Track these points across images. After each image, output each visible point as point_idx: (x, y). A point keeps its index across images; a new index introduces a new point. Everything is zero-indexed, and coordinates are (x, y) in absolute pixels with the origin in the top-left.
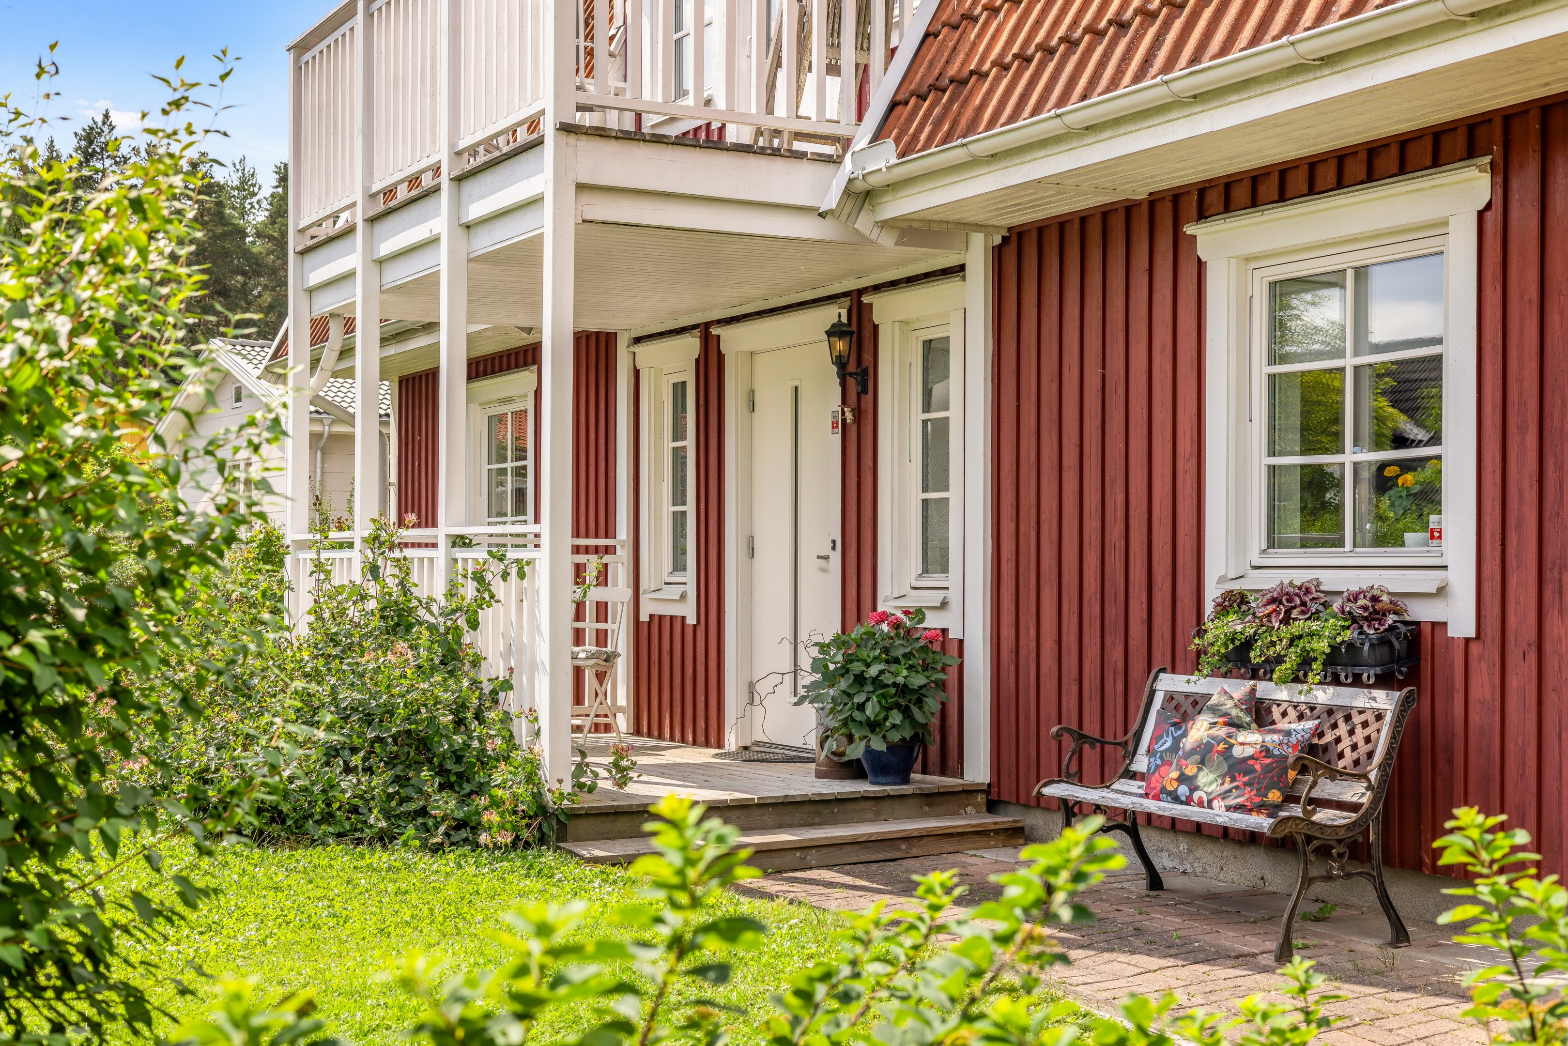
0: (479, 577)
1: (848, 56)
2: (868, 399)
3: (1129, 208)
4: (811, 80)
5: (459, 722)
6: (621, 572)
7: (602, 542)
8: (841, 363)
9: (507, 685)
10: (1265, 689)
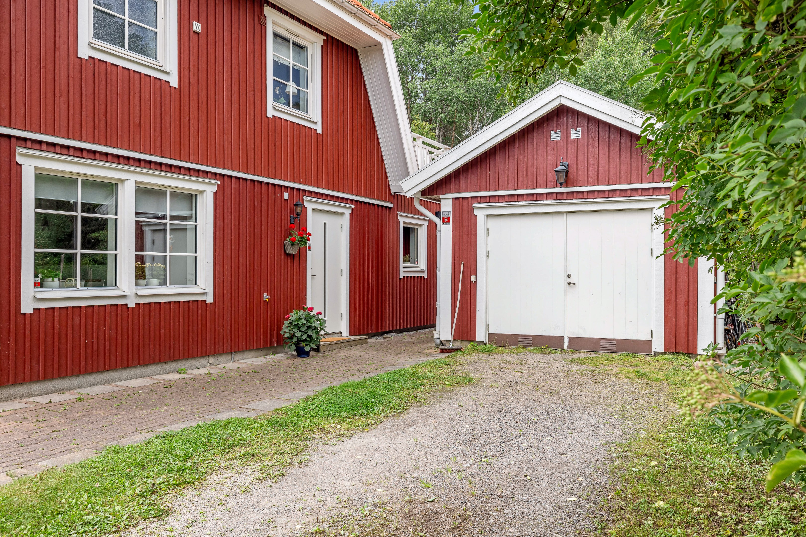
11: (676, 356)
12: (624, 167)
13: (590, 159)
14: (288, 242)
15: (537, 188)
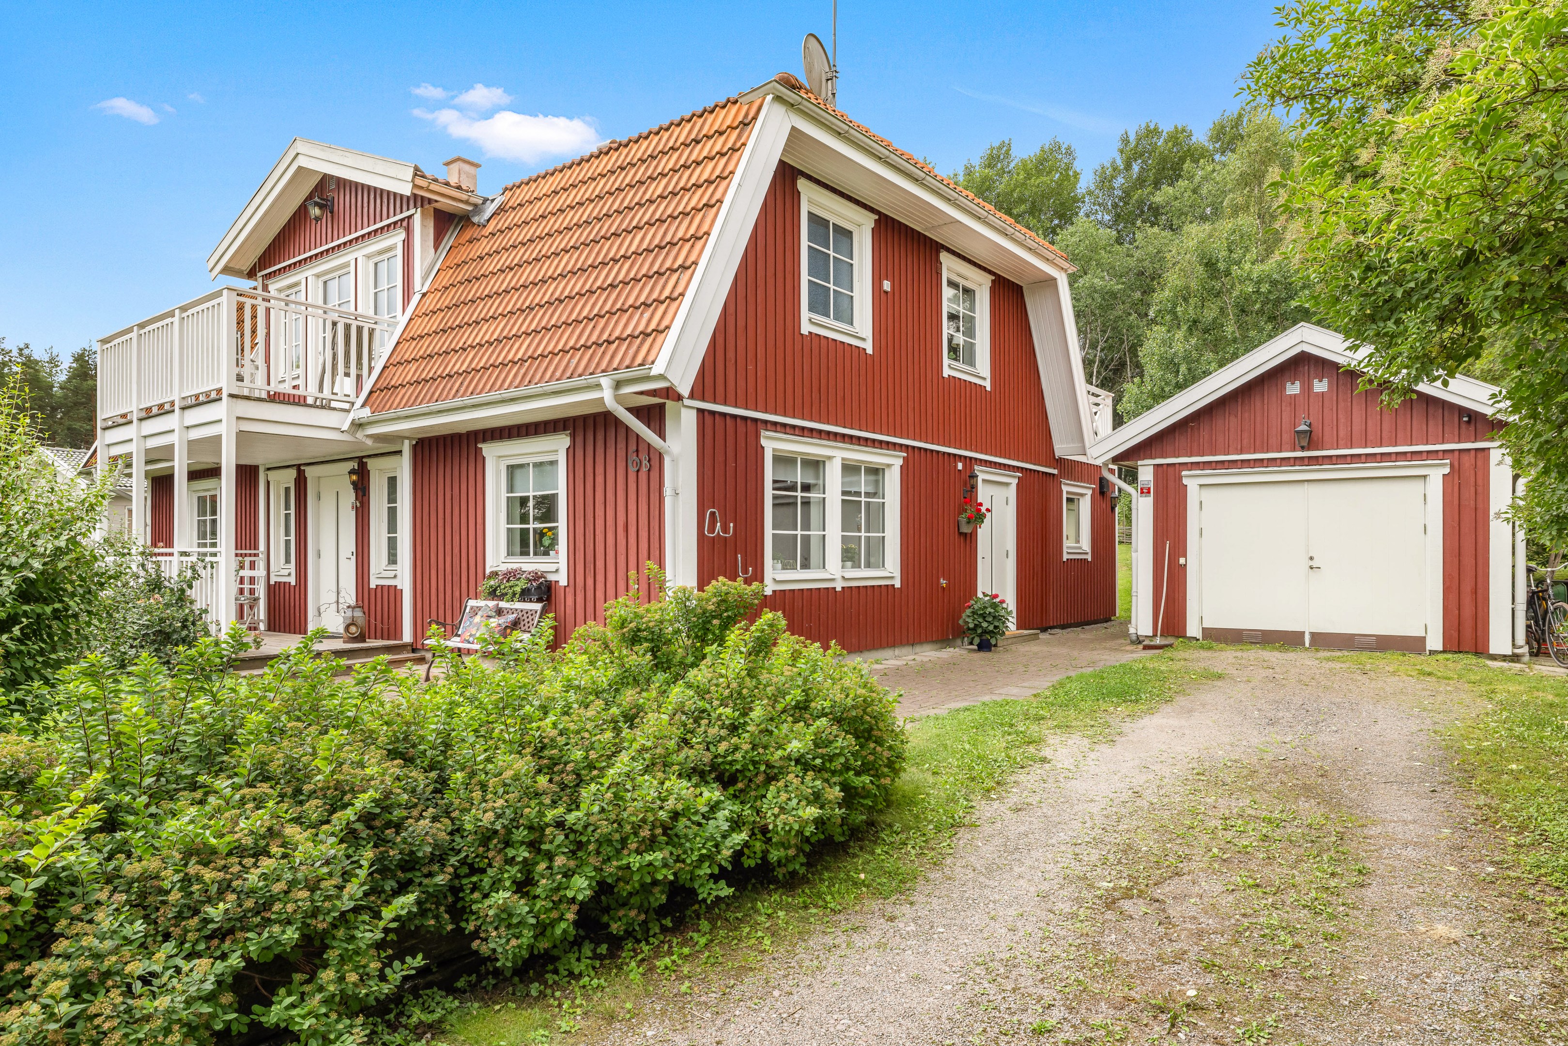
0: (193, 568)
1: (353, 371)
2: (365, 498)
3: (460, 435)
4: (338, 379)
5: (184, 627)
6: (261, 564)
7: (253, 552)
8: (354, 483)
9: (206, 611)
10: (503, 604)
11: (1461, 655)
12: (1386, 426)
13: (1340, 416)
14: (963, 518)
15: (1267, 452)
